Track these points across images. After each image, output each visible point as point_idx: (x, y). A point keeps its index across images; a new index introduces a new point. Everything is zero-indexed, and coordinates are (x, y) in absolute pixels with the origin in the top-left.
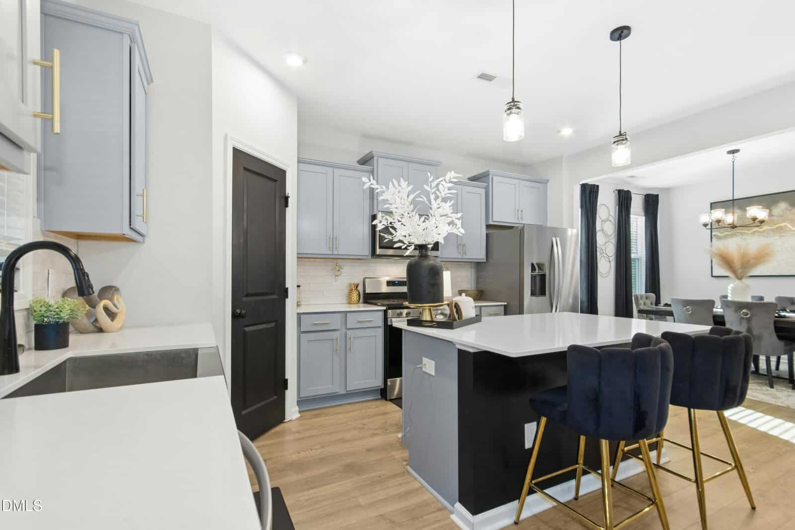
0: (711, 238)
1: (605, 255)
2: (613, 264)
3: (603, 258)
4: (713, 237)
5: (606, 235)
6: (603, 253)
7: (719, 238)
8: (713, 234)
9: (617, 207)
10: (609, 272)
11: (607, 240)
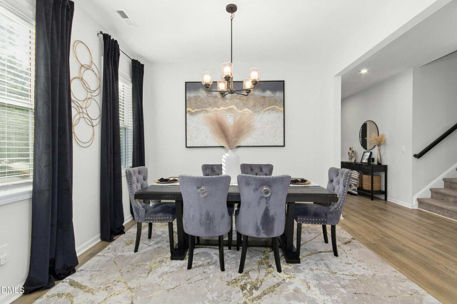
0: (186, 113)
1: (85, 116)
2: (98, 130)
3: (82, 120)
4: (187, 112)
5: (88, 89)
6: (83, 112)
7: (192, 114)
8: (188, 109)
9: (102, 58)
10: (92, 139)
11: (89, 96)
